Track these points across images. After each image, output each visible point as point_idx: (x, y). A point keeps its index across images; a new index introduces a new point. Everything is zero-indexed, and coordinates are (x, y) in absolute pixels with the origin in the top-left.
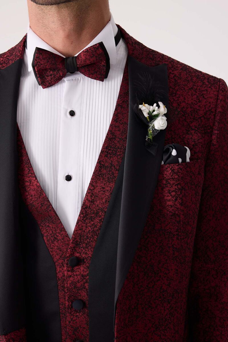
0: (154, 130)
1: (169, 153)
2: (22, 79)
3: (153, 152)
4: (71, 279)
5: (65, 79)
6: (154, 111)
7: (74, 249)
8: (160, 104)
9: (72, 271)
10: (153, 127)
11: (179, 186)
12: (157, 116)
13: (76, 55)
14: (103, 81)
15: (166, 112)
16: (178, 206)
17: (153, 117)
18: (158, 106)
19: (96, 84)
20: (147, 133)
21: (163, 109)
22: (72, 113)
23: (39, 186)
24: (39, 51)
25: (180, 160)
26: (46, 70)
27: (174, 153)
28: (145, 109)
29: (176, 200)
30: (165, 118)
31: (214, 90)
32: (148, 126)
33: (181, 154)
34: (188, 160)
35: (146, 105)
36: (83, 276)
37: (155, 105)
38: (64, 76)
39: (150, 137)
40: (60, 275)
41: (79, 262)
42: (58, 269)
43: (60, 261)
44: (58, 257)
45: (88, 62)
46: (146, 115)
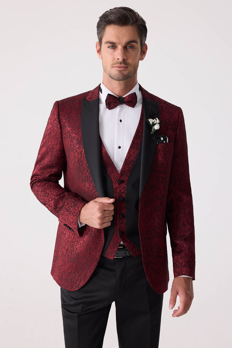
0: (154, 129)
1: (159, 140)
2: (100, 105)
3: (154, 139)
4: (119, 188)
5: (118, 107)
6: (154, 122)
7: (121, 177)
8: (157, 118)
9: (120, 185)
10: (154, 128)
11: (164, 153)
12: (156, 124)
14: (134, 108)
16: (164, 161)
17: (154, 124)
18: (156, 120)
19: (130, 109)
20: (151, 131)
21: (158, 121)
22: (121, 121)
23: (106, 151)
24: (109, 95)
25: (164, 142)
26: (111, 103)
27: (162, 139)
28: (151, 121)
29: (163, 158)
30: (159, 125)
32: (152, 128)
33: (165, 139)
34: (167, 142)
35: (151, 119)
36: (124, 187)
38: (118, 105)
39: (153, 132)
40: (115, 187)
41: (122, 182)
42: (114, 185)
43: (115, 181)
44: (114, 180)
45: (129, 100)
46: (151, 123)
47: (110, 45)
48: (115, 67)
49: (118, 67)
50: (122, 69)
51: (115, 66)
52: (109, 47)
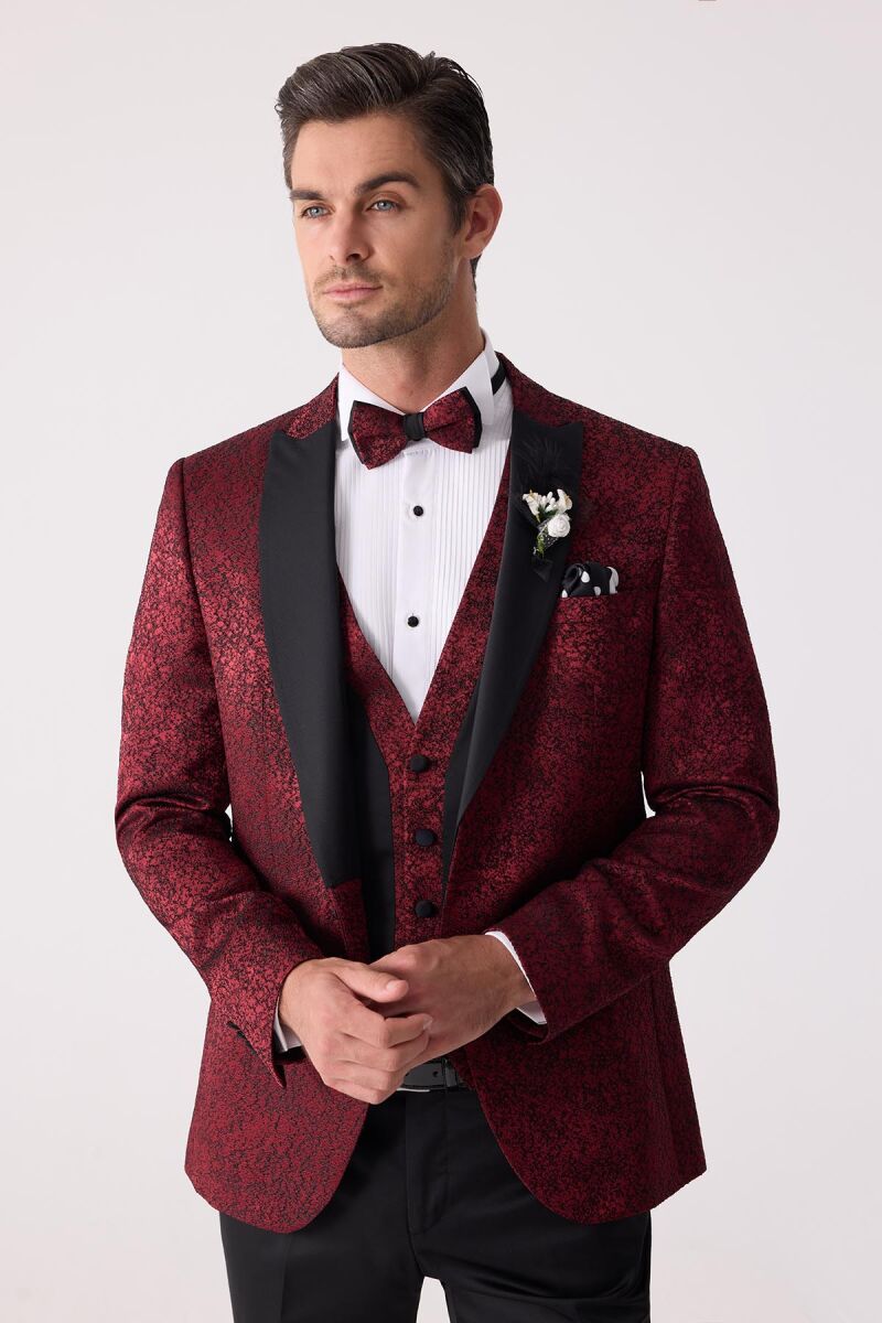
0: (548, 538)
1: (574, 581)
2: (337, 453)
3: (544, 575)
4: (415, 793)
5: (405, 452)
6: (548, 504)
7: (420, 743)
8: (560, 492)
9: (417, 779)
10: (546, 532)
11: (594, 636)
12: (553, 513)
13: (424, 410)
14: (470, 452)
15: (570, 507)
16: (592, 670)
17: (546, 516)
18: (556, 497)
19: (459, 457)
20: (534, 542)
21: (564, 502)
22: (419, 511)
23: (362, 637)
24: (359, 407)
25: (598, 590)
26: (373, 437)
27: (585, 578)
28: (534, 501)
29: (587, 659)
30: (566, 518)
31: (669, 465)
32: (538, 531)
33: (600, 578)
34: (613, 590)
35: (536, 494)
36: (434, 789)
37: (550, 494)
38: (403, 447)
39: (541, 549)
40: (395, 788)
41: (429, 765)
42: (393, 777)
43: (397, 764)
44: (393, 756)
45: (443, 422)
46: (535, 512)
47: (309, 203)
48: (328, 293)
49: (338, 292)
50: (354, 297)
51: (327, 287)
52: (304, 213)
